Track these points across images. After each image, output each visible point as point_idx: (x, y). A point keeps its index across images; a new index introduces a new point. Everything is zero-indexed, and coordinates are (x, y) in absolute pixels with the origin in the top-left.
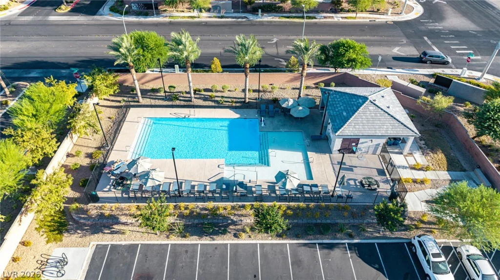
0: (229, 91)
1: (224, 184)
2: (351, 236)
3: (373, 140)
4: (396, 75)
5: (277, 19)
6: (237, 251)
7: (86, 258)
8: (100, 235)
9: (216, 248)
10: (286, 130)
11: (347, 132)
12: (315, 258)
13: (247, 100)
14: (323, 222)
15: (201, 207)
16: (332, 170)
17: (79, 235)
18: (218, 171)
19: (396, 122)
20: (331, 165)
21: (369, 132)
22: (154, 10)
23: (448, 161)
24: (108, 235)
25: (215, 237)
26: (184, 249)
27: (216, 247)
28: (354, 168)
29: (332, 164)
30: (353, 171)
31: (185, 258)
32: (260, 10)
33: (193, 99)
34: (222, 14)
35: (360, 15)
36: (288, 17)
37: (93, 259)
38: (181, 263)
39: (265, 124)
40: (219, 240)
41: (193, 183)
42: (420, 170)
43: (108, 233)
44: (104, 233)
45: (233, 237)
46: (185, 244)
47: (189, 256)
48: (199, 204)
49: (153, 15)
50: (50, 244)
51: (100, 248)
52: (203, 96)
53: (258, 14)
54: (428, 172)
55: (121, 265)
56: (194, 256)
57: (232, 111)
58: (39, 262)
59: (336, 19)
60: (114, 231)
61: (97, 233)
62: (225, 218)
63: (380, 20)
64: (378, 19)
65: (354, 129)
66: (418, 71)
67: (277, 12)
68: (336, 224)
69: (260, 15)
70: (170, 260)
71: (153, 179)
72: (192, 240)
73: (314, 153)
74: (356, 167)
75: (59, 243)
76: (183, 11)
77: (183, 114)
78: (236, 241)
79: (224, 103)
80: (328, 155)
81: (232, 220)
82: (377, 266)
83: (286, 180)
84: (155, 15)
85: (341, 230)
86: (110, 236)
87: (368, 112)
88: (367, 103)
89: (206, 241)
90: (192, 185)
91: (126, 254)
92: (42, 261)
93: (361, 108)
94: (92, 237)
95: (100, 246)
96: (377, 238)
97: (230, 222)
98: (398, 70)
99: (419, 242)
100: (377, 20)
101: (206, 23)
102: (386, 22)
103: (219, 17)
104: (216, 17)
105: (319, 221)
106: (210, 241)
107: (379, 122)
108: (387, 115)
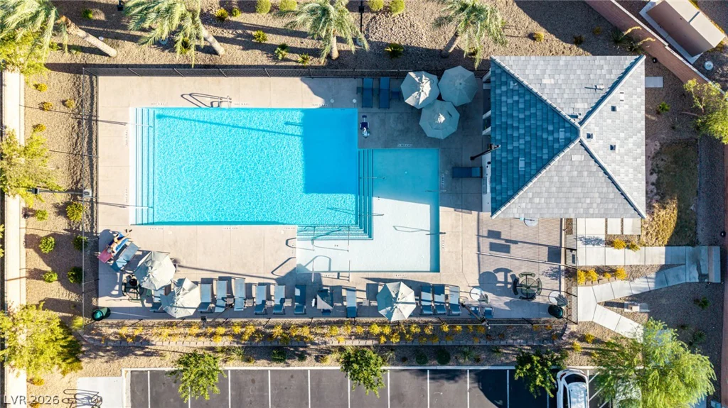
1: (297, 286)
2: (477, 361)
6: (320, 381)
7: (124, 391)
8: (132, 357)
9: (292, 377)
12: (423, 391)
13: (335, 53)
16: (475, 250)
17: (103, 360)
18: (285, 253)
19: (612, 189)
20: (475, 238)
24: (142, 357)
25: (289, 361)
26: (250, 377)
27: (292, 374)
28: (512, 246)
29: (479, 236)
30: (509, 252)
31: (252, 391)
37: (133, 392)
38: (249, 397)
40: (295, 366)
41: (248, 280)
43: (141, 355)
44: (136, 355)
45: (314, 362)
46: (250, 370)
47: (257, 387)
48: (261, 319)
50: (68, 376)
51: (137, 376)
52: (240, 31)
55: (172, 400)
56: (263, 389)
57: (305, 86)
58: (66, 401)
60: (148, 352)
61: (127, 355)
70: (233, 393)
72: (261, 365)
73: (453, 209)
74: (516, 242)
75: (79, 371)
77: (206, 96)
78: (318, 367)
80: (475, 213)
82: (500, 403)
86: (144, 359)
87: (568, 168)
89: (278, 366)
90: (246, 284)
91: (174, 385)
92: (69, 399)
94: (121, 360)
95: (136, 373)
96: (512, 363)
97: (309, 345)
106: (284, 367)
107: (580, 190)
108: (602, 174)
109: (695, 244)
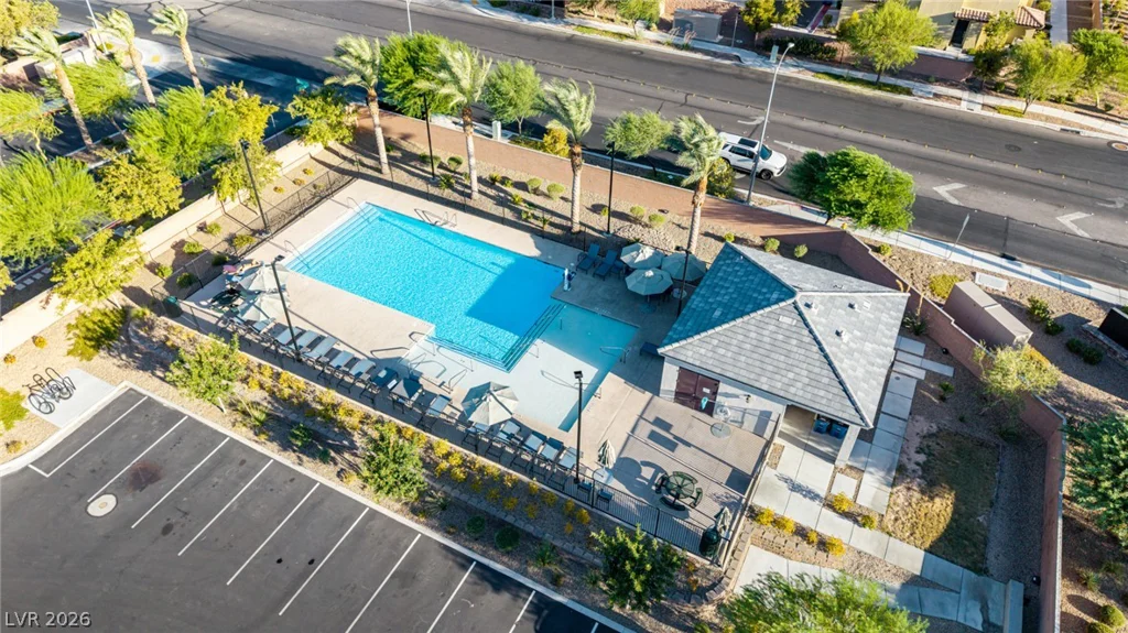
0: (562, 198)
1: (386, 369)
2: (555, 582)
3: (753, 397)
4: (1008, 278)
5: (808, 77)
6: (321, 502)
7: (99, 403)
8: (148, 374)
9: (292, 480)
10: (605, 312)
13: (576, 228)
14: (516, 524)
15: (318, 394)
16: (629, 430)
17: (120, 362)
18: (405, 341)
20: (636, 417)
21: (743, 372)
22: (553, 7)
24: (157, 380)
25: (305, 458)
26: (244, 456)
27: (294, 477)
28: (681, 446)
29: (641, 417)
30: (673, 451)
31: (231, 472)
32: (775, 49)
33: (476, 195)
34: (685, 40)
35: (1035, 108)
36: (837, 77)
37: (107, 408)
38: (218, 477)
39: (569, 286)
40: (308, 469)
41: (341, 347)
42: (846, 515)
43: (158, 377)
44: (154, 374)
45: (334, 475)
46: (251, 448)
47: (241, 471)
48: (318, 386)
49: (549, 16)
50: (71, 358)
51: (131, 396)
52: (502, 195)
53: (769, 57)
54: (866, 530)
55: (134, 436)
56: (245, 476)
57: (531, 240)
58: (37, 378)
59: (964, 106)
60: (168, 377)
61: (146, 369)
62: (345, 432)
63: (1094, 134)
64: (1092, 129)
65: (710, 354)
66: (1089, 287)
67: (822, 61)
68: (537, 540)
69: (773, 60)
70: (208, 464)
71: (259, 309)
72: (271, 450)
73: (623, 381)
74: (688, 444)
75: (84, 361)
76: (612, 20)
77: (433, 215)
78: (334, 484)
79: (532, 220)
80: (648, 395)
81: (352, 442)
83: (480, 401)
84: (553, 18)
85: (541, 558)
86: (158, 382)
87: (772, 328)
88: (782, 304)
89: (288, 459)
90: (333, 349)
91: (155, 422)
92: (42, 378)
93: (761, 312)
94: (134, 372)
95: (132, 392)
97: (346, 443)
98: (1026, 269)
100: (1085, 133)
101: (642, 53)
102: (1110, 143)
103: (677, 46)
104: (669, 44)
105: (510, 519)
106: (294, 463)
107: (782, 358)
109: (981, 570)
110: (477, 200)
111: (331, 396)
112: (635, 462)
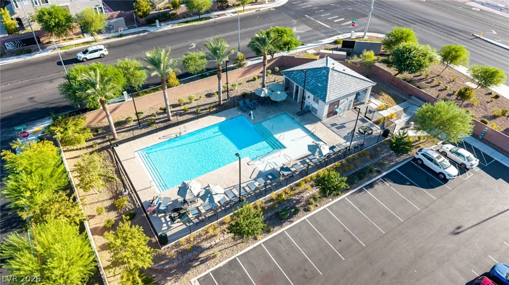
0: (196, 100)
1: (267, 175)
2: (379, 172)
3: (348, 98)
4: (312, 49)
5: (176, 26)
6: (317, 221)
8: (194, 270)
9: (300, 227)
10: (273, 116)
11: (332, 97)
12: (370, 198)
13: (222, 102)
14: (356, 171)
15: (264, 201)
17: (173, 281)
18: (251, 167)
19: (356, 79)
21: (346, 92)
22: (38, 44)
23: (392, 98)
24: (201, 266)
25: (292, 219)
26: (277, 240)
28: (345, 125)
29: (329, 128)
31: (284, 247)
32: (157, 21)
33: (171, 118)
34: (120, 33)
35: (247, 7)
36: (187, 22)
38: (285, 252)
39: (254, 117)
40: (297, 221)
42: (383, 109)
43: (199, 265)
44: (195, 266)
45: (305, 213)
46: (273, 237)
47: (285, 244)
48: (261, 199)
49: (37, 50)
51: (204, 280)
52: (175, 113)
53: (156, 26)
54: (388, 109)
55: (237, 282)
56: (289, 242)
57: (215, 117)
59: (229, 16)
60: (203, 260)
61: (188, 269)
62: (289, 201)
63: (263, 9)
64: (261, 8)
65: (335, 94)
66: (322, 42)
67: (173, 20)
68: (366, 168)
69: (158, 26)
70: (274, 255)
71: (217, 194)
72: (277, 231)
73: (309, 125)
74: (345, 123)
76: (72, 39)
77: (172, 134)
78: (310, 215)
79: (202, 112)
80: (320, 122)
81: (295, 200)
82: (408, 183)
83: (319, 149)
84: (41, 50)
85: (371, 171)
86: (202, 266)
87: (335, 78)
88: (330, 71)
89: (287, 226)
91: (232, 272)
93: (329, 76)
94: (186, 275)
95: (202, 279)
96: (394, 166)
97: (294, 202)
98: (309, 45)
99: (423, 154)
100: (261, 9)
101: (109, 45)
102: (269, 9)
103: (118, 36)
104: (115, 37)
105: (354, 171)
106: (291, 224)
107: (346, 83)
108: (348, 76)
109: (405, 101)
110: (174, 119)
111: (273, 195)
112: (346, 136)
